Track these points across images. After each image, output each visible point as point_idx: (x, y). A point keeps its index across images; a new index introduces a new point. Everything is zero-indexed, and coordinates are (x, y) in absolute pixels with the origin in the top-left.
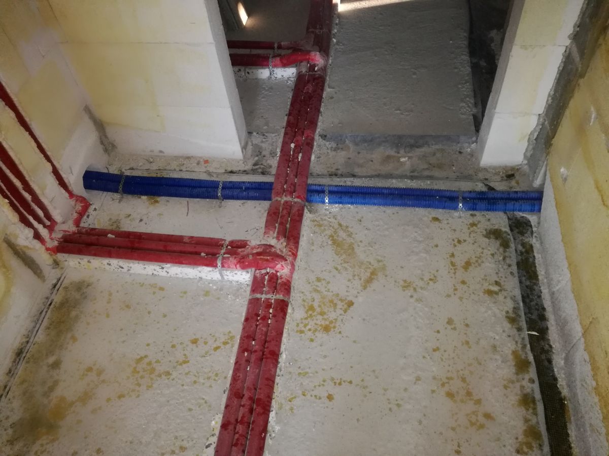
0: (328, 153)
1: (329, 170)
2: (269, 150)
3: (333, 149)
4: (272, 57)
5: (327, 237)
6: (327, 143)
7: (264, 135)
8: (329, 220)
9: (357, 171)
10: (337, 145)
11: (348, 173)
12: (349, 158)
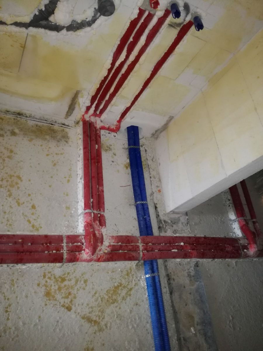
0: (185, 270)
1: (172, 273)
2: (177, 229)
3: (189, 274)
4: (245, 219)
5: (120, 281)
6: (192, 268)
7: (187, 223)
8: (133, 281)
9: (176, 295)
10: (193, 276)
11: (173, 288)
12: (184, 287)
